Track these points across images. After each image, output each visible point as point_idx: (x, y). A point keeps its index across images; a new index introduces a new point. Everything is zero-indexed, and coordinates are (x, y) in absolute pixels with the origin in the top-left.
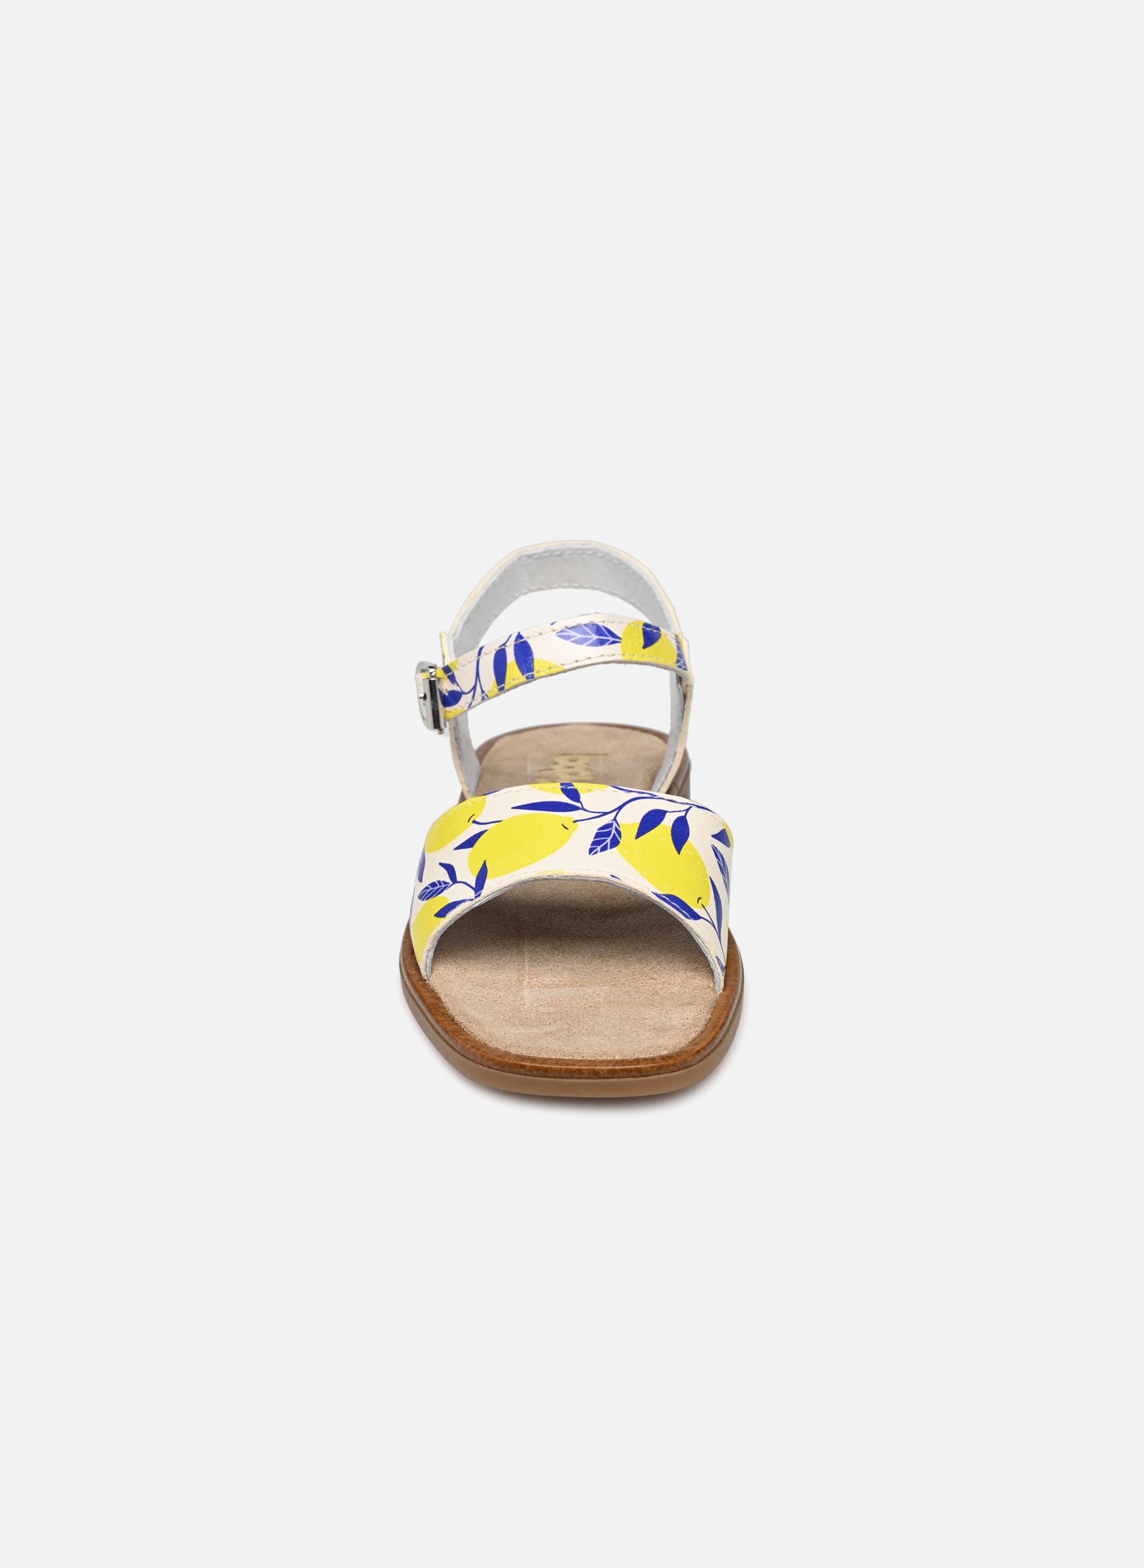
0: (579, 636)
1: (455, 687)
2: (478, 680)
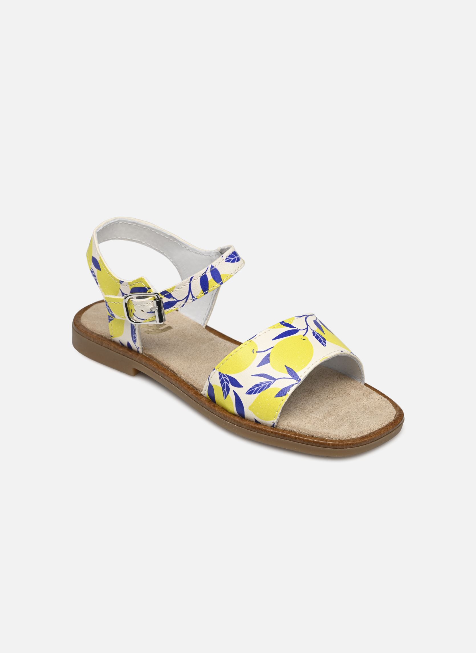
1: (171, 300)
2: (190, 292)
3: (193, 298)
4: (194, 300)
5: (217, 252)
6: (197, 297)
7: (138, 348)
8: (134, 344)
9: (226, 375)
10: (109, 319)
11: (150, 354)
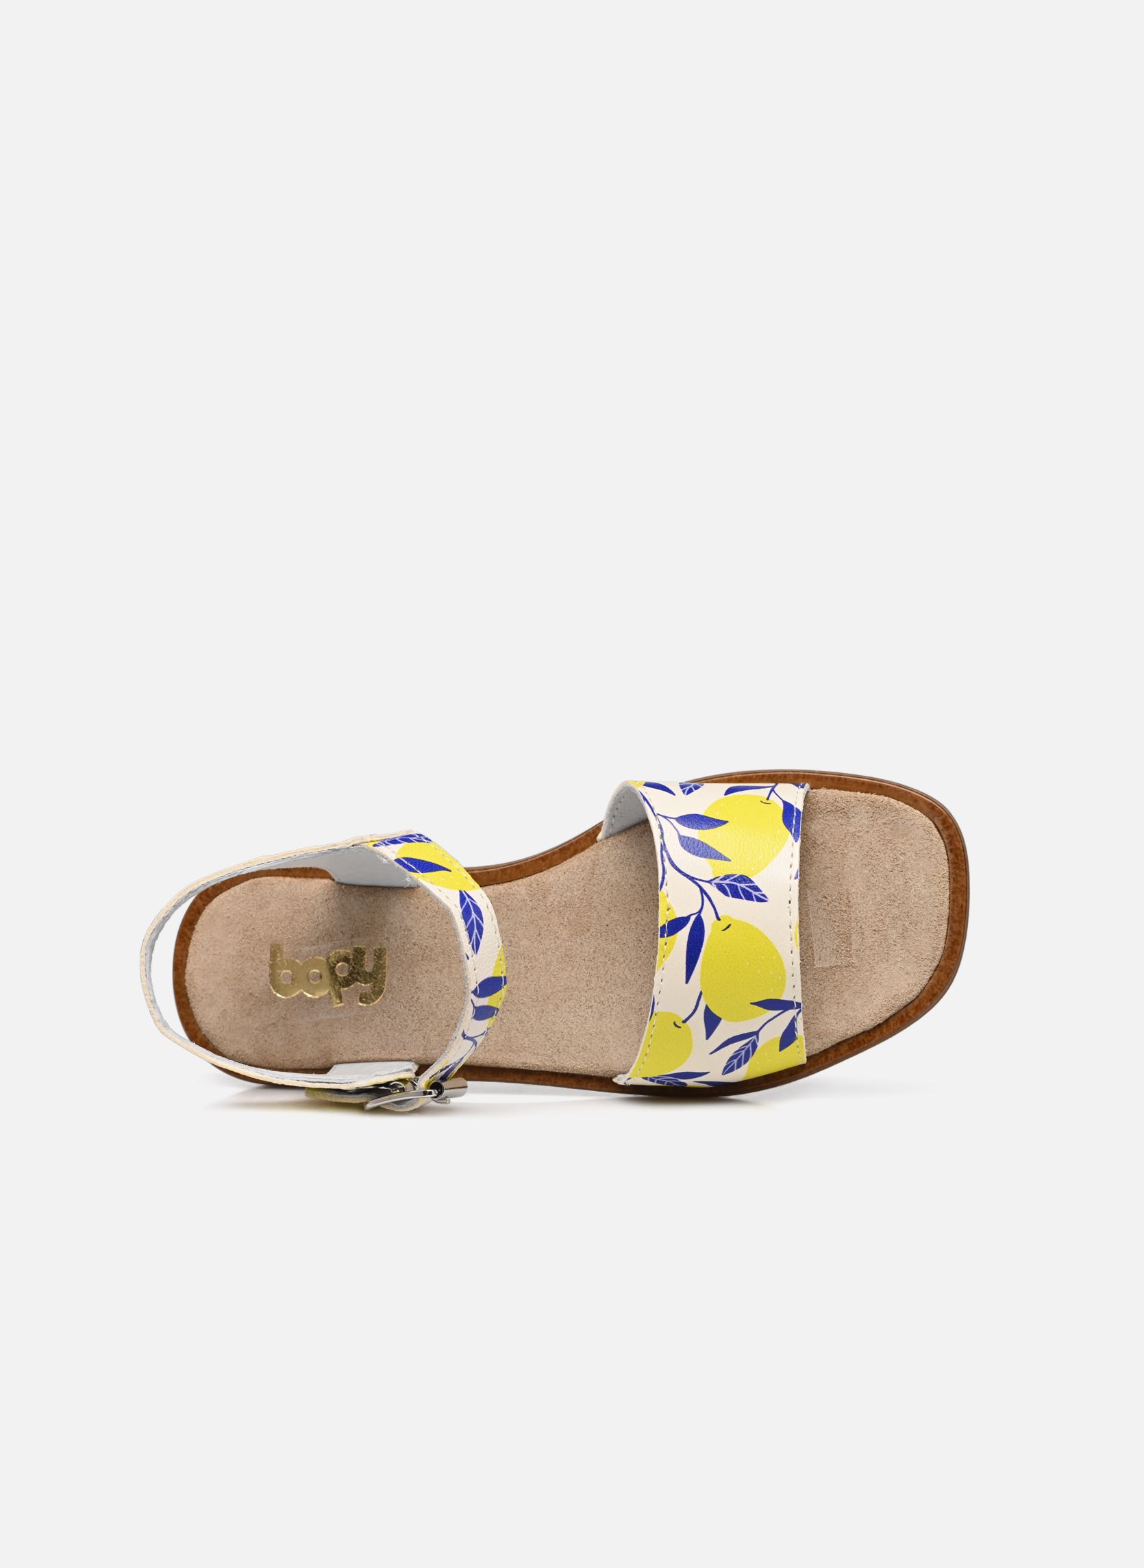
0: (476, 931)
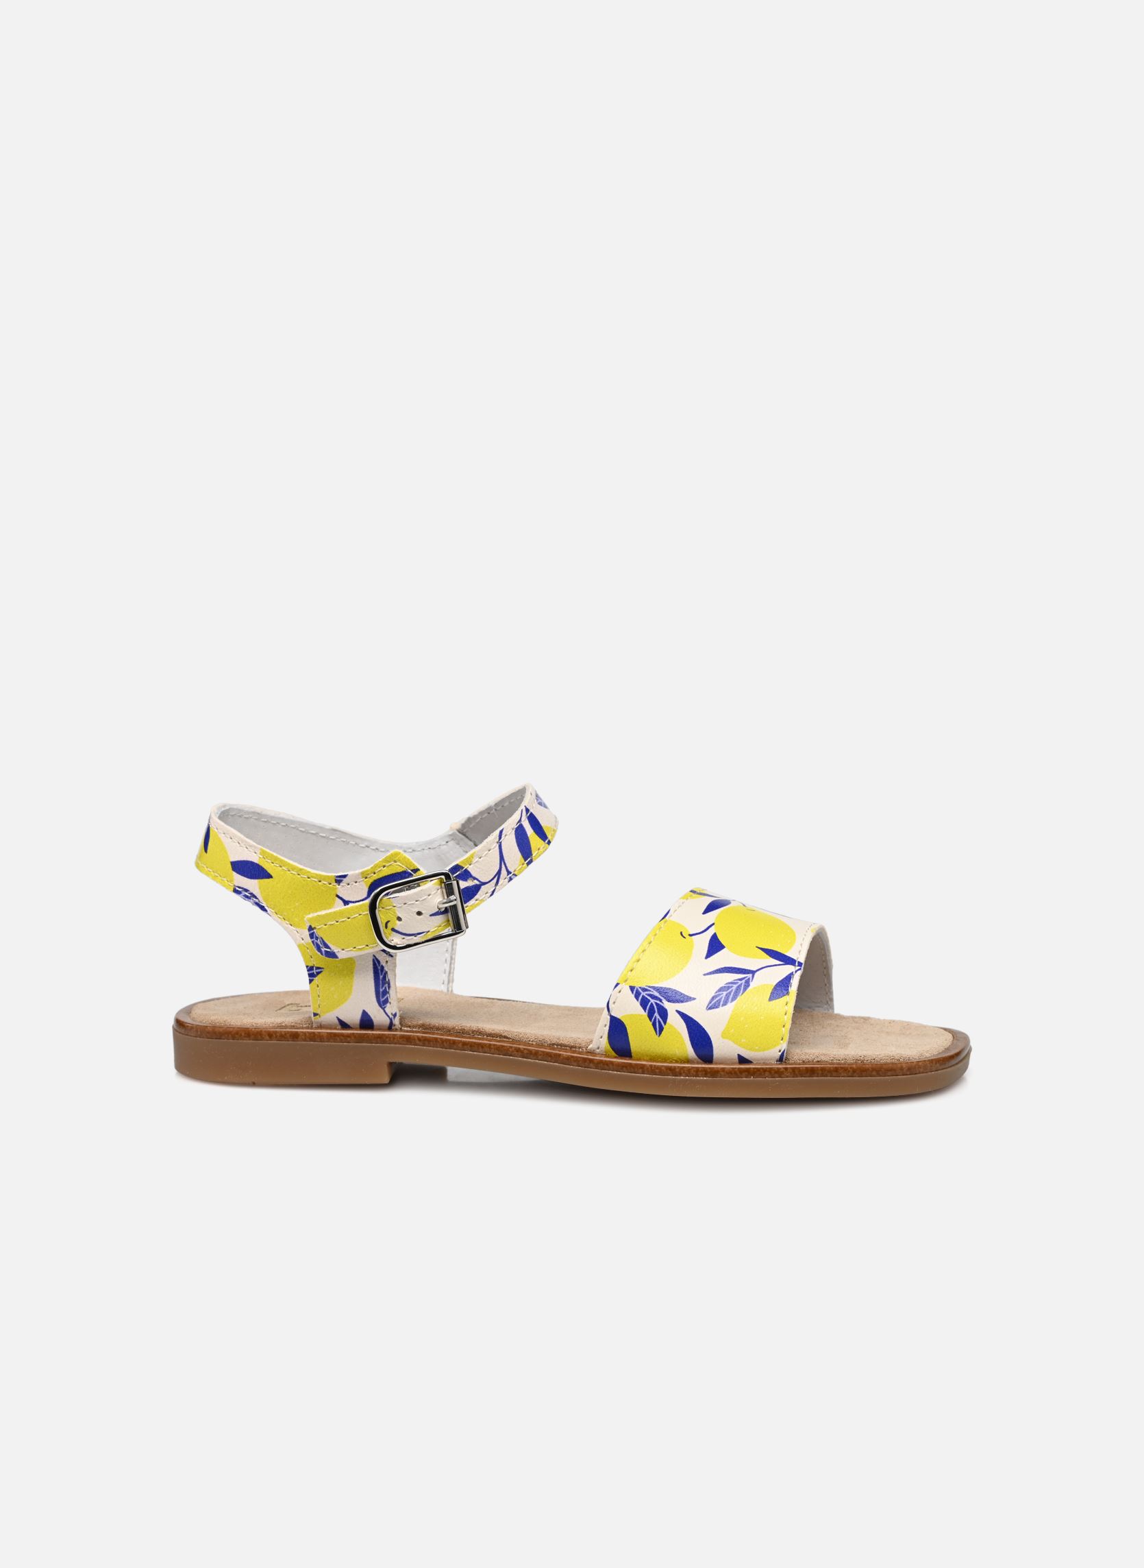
1: (470, 883)
2: (503, 863)
3: (508, 875)
4: (511, 879)
5: (450, 833)
6: (516, 873)
7: (391, 1016)
8: (382, 1011)
9: (649, 987)
10: (310, 975)
11: (421, 1022)
